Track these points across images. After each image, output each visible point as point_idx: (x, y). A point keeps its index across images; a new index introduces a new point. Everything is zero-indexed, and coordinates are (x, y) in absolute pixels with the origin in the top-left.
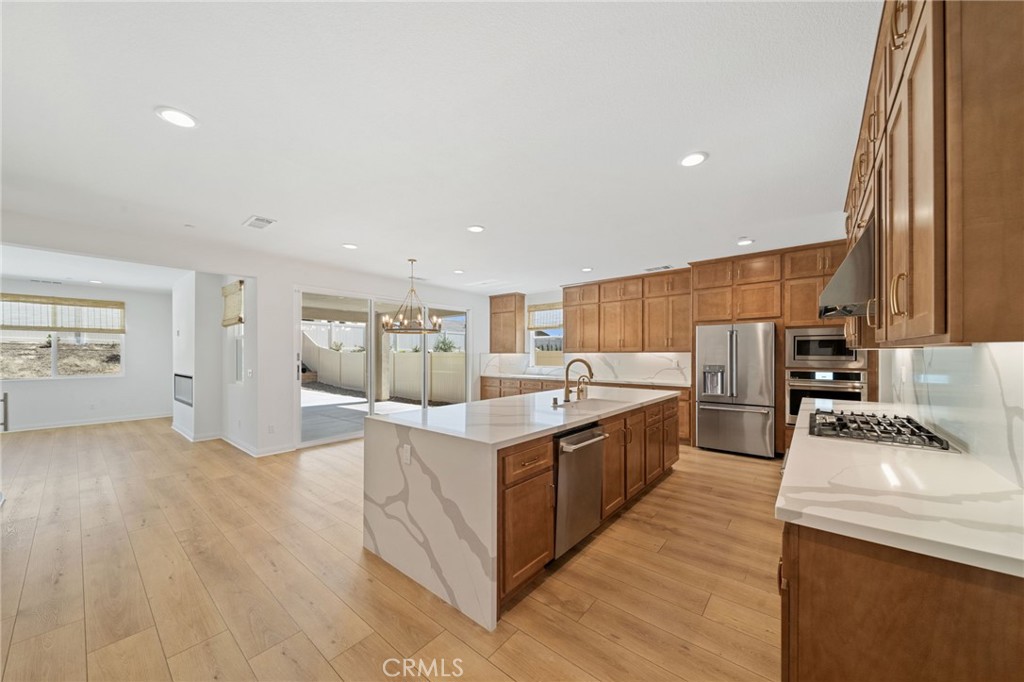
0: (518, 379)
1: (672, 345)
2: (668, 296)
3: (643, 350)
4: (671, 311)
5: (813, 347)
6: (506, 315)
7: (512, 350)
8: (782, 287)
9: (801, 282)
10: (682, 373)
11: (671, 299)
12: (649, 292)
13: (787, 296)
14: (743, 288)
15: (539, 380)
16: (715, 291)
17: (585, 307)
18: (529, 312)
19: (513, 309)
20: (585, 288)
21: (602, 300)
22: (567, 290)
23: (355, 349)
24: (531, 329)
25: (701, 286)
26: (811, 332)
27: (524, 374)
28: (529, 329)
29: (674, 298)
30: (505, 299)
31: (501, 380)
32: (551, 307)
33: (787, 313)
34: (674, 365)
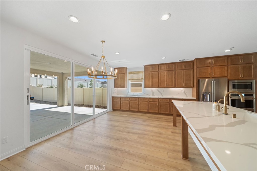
0: (128, 97)
1: (186, 85)
2: (184, 69)
3: (175, 87)
4: (185, 75)
5: (236, 86)
6: (121, 75)
7: (124, 87)
8: (228, 68)
9: (234, 66)
10: (186, 95)
11: (185, 70)
12: (177, 68)
13: (229, 70)
14: (214, 67)
15: (137, 98)
16: (204, 68)
17: (153, 72)
18: (129, 74)
19: (124, 73)
20: (153, 66)
21: (160, 70)
22: (146, 66)
23: (48, 86)
24: (130, 80)
25: (200, 66)
26: (236, 81)
27: (127, 95)
28: (129, 80)
29: (186, 70)
30: (121, 69)
31: (121, 98)
32: (139, 72)
33: (229, 76)
34: (183, 92)
